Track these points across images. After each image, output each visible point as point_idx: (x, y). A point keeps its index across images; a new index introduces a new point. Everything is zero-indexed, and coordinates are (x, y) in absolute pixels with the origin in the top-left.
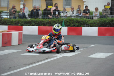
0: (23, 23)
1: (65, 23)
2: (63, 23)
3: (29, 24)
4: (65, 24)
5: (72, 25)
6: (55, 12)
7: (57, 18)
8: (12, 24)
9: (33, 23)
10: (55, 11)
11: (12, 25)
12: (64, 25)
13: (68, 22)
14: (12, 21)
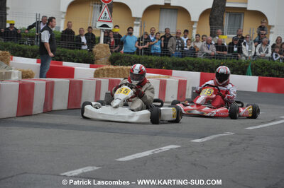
0: (171, 66)
1: (252, 69)
2: (249, 69)
3: (182, 68)
4: (252, 72)
5: (267, 73)
6: (233, 48)
7: (238, 59)
8: (151, 65)
9: (189, 66)
10: (231, 44)
11: (150, 67)
12: (251, 74)
13: (259, 67)
14: (151, 61)
